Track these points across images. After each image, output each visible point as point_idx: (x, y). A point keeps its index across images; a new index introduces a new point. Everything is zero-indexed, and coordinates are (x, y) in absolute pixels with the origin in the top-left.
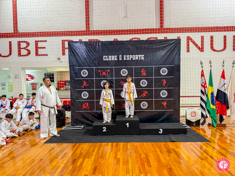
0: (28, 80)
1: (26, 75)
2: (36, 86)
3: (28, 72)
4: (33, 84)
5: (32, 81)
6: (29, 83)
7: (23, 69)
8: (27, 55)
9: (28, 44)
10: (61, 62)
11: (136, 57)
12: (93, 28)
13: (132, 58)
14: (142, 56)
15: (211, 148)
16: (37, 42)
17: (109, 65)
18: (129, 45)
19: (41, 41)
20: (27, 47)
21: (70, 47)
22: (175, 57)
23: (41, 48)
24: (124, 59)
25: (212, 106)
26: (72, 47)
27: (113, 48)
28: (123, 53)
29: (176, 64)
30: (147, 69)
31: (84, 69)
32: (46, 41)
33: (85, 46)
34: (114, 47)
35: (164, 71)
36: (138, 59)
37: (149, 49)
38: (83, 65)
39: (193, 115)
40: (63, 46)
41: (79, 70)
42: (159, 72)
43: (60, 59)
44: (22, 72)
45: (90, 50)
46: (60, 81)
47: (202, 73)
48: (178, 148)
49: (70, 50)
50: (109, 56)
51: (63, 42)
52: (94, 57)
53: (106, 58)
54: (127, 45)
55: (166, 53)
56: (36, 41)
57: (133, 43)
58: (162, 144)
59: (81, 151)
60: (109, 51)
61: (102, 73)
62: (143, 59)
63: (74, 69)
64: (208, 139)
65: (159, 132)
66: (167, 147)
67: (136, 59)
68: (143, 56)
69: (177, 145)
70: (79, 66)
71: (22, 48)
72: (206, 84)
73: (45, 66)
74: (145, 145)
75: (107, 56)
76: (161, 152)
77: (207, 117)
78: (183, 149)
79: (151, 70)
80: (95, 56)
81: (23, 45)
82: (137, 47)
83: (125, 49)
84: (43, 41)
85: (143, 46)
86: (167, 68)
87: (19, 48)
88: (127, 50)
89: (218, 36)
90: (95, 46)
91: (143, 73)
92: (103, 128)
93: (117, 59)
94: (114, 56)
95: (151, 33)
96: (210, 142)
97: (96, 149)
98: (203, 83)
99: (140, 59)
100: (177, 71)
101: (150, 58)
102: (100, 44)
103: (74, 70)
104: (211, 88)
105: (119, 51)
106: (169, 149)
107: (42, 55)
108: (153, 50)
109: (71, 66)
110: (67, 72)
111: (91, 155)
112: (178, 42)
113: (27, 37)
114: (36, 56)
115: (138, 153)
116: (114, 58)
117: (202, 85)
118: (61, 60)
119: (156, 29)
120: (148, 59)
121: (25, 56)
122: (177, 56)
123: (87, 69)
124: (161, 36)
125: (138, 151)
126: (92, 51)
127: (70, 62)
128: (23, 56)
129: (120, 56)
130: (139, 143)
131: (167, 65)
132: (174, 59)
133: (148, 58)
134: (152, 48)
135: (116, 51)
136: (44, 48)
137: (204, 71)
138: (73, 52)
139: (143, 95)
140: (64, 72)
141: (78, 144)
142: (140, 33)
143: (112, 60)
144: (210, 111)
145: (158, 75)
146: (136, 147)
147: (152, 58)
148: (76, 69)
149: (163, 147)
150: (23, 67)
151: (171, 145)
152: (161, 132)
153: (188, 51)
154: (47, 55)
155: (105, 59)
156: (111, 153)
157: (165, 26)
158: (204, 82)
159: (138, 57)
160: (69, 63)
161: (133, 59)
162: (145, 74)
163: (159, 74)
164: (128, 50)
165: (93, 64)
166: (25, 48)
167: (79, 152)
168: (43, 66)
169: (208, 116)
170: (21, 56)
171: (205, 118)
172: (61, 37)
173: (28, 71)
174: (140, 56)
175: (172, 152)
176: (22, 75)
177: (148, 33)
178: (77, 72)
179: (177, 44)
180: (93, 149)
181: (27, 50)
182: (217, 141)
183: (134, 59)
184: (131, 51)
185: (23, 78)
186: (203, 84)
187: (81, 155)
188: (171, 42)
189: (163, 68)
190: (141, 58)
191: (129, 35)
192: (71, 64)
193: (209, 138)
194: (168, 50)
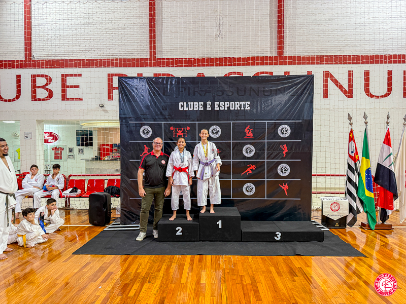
0: (48, 142)
1: (45, 133)
2: (61, 152)
3: (48, 128)
4: (56, 148)
5: (55, 144)
6: (49, 146)
7: (40, 122)
8: (47, 99)
9: (49, 80)
10: (106, 111)
11: (236, 104)
12: (162, 54)
13: (229, 108)
14: (246, 104)
15: (366, 266)
16: (64, 77)
17: (189, 119)
18: (223, 85)
19: (71, 75)
20: (47, 85)
21: (122, 86)
22: (303, 106)
23: (72, 87)
24: (216, 109)
25: (367, 193)
26: (126, 87)
27: (196, 89)
28: (214, 97)
29: (305, 119)
30: (254, 126)
31: (145, 124)
32: (80, 75)
33: (148, 84)
34: (198, 87)
35: (284, 131)
36: (239, 109)
37: (258, 92)
38: (144, 118)
39: (334, 209)
40: (109, 85)
41: (136, 126)
42: (276, 132)
43: (105, 106)
44: (37, 129)
45: (157, 91)
46: (104, 145)
47: (350, 134)
48: (308, 266)
49: (121, 91)
50: (189, 103)
51: (110, 77)
52: (163, 104)
53: (183, 106)
54: (220, 83)
55: (289, 99)
56: (63, 75)
57: (230, 81)
58: (280, 258)
59: (137, 269)
60: (189, 95)
61: (176, 132)
62: (249, 108)
63: (128, 125)
64: (360, 250)
65: (275, 238)
66: (289, 265)
67: (236, 109)
68: (249, 103)
69: (306, 262)
70: (138, 119)
71: (39, 87)
72: (357, 154)
73: (78, 118)
74: (250, 260)
75: (185, 103)
76: (279, 274)
77: (358, 212)
78: (317, 269)
79: (262, 128)
80: (165, 102)
81: (41, 81)
82: (238, 88)
83: (217, 91)
84: (75, 75)
85: (248, 86)
86: (290, 125)
87: (34, 87)
88: (221, 93)
89: (378, 72)
90: (165, 86)
91: (247, 133)
92: (177, 229)
93: (202, 109)
94: (197, 103)
95: (262, 64)
96: (365, 256)
97: (164, 267)
98: (352, 152)
99: (242, 109)
100: (307, 130)
101: (261, 107)
102: (174, 83)
103: (127, 127)
104: (367, 161)
105: (207, 94)
106: (292, 269)
107: (72, 99)
108: (266, 94)
109: (123, 119)
110: (115, 128)
111: (155, 277)
112: (309, 79)
113: (47, 68)
114: (62, 100)
115: (237, 275)
116: (197, 106)
117: (350, 156)
118: (107, 107)
119: (271, 58)
120: (257, 110)
121: (43, 100)
122: (307, 105)
123: (150, 125)
124: (278, 70)
125: (238, 272)
126: (159, 94)
127: (122, 113)
128: (40, 100)
129: (209, 103)
130: (239, 257)
131: (290, 120)
132: (301, 110)
133: (257, 107)
134: (264, 91)
135: (201, 95)
136: (77, 87)
137: (354, 132)
138: (126, 95)
139: (246, 171)
140: (111, 128)
141: (131, 257)
142: (244, 65)
143: (195, 109)
144: (364, 201)
145: (274, 136)
146: (235, 264)
147: (265, 107)
148: (131, 124)
149: (283, 265)
150: (39, 119)
151: (296, 261)
152: (277, 237)
153: (326, 96)
154: (81, 99)
155: (182, 108)
156: (190, 274)
157: (287, 52)
158: (355, 151)
159: (239, 105)
160: (120, 114)
161: (231, 109)
162: (251, 135)
163: (276, 136)
164: (223, 94)
165: (160, 116)
166: (43, 87)
167: (134, 271)
168: (73, 118)
169: (361, 209)
170: (36, 100)
171: (356, 213)
172: (107, 68)
173: (47, 125)
174: (242, 103)
175: (297, 274)
176: (37, 134)
177: (258, 64)
178: (133, 129)
179: (308, 84)
180: (158, 267)
181: (47, 89)
182: (377, 254)
183: (233, 109)
184: (227, 95)
185: (39, 138)
186: (353, 155)
187: (137, 277)
188: (298, 80)
189: (283, 126)
190: (244, 107)
191: (223, 67)
192: (123, 116)
193: (363, 250)
194: (293, 93)
